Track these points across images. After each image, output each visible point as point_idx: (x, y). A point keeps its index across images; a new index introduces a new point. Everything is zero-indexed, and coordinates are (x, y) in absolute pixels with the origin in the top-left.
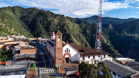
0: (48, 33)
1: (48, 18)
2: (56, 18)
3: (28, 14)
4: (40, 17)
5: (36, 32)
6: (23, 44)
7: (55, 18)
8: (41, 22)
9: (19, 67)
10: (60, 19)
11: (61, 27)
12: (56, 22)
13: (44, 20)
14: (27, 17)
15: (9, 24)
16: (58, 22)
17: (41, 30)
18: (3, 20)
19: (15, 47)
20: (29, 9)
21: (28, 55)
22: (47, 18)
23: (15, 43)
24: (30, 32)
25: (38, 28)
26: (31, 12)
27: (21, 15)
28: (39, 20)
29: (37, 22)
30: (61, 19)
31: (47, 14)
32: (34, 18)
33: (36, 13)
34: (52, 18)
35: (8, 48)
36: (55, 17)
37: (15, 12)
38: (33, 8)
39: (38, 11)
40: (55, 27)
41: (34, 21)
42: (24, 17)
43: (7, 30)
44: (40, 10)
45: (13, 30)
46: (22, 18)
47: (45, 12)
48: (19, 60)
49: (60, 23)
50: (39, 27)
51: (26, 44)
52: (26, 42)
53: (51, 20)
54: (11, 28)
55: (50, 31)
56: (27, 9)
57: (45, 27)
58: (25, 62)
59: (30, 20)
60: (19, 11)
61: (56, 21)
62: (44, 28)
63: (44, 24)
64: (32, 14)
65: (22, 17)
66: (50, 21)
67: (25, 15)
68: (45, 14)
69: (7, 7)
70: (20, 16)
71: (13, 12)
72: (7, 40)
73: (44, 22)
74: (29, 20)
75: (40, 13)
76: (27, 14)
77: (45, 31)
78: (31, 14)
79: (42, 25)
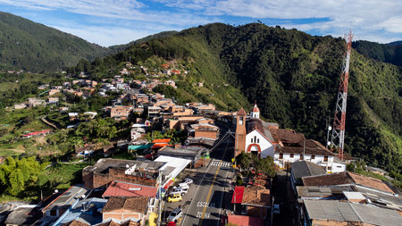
0: (287, 93)
1: (292, 50)
2: (316, 49)
3: (239, 41)
4: (269, 48)
5: (255, 89)
6: (204, 122)
7: (312, 50)
8: (270, 62)
9: (188, 152)
10: (328, 52)
11: (329, 76)
12: (313, 62)
13: (280, 56)
14: (238, 50)
15: (196, 72)
16: (321, 61)
17: (268, 85)
18: (184, 62)
19: (193, 126)
20: (243, 27)
21: (205, 140)
22: (288, 51)
23: (194, 119)
24: (241, 89)
25: (261, 78)
26: (247, 34)
27: (224, 45)
28: (265, 58)
29: (261, 62)
30: (331, 51)
31: (288, 38)
32: (253, 52)
33: (259, 39)
34: (304, 50)
35: (183, 127)
36: (313, 46)
37: (211, 38)
38: (254, 25)
39: (265, 31)
40: (311, 75)
41: (254, 59)
42: (230, 51)
43: (190, 85)
44: (272, 30)
45: (201, 85)
46: (226, 54)
47: (284, 32)
48: (191, 145)
49: (326, 65)
50: (264, 78)
51: (209, 123)
52: (210, 120)
53: (300, 55)
54: (198, 81)
55: (293, 89)
56: (238, 29)
57: (281, 76)
58: (196, 148)
59: (243, 57)
60: (219, 36)
61: (315, 58)
62: (276, 79)
63: (279, 67)
64: (250, 41)
65: (224, 52)
66: (297, 59)
67: (232, 45)
68: (285, 40)
69: (196, 28)
70: (220, 48)
71: (208, 39)
72: (184, 114)
73: (278, 61)
74: (241, 57)
75: (269, 38)
76: (237, 41)
77: (279, 86)
78: (247, 40)
79: (273, 70)
